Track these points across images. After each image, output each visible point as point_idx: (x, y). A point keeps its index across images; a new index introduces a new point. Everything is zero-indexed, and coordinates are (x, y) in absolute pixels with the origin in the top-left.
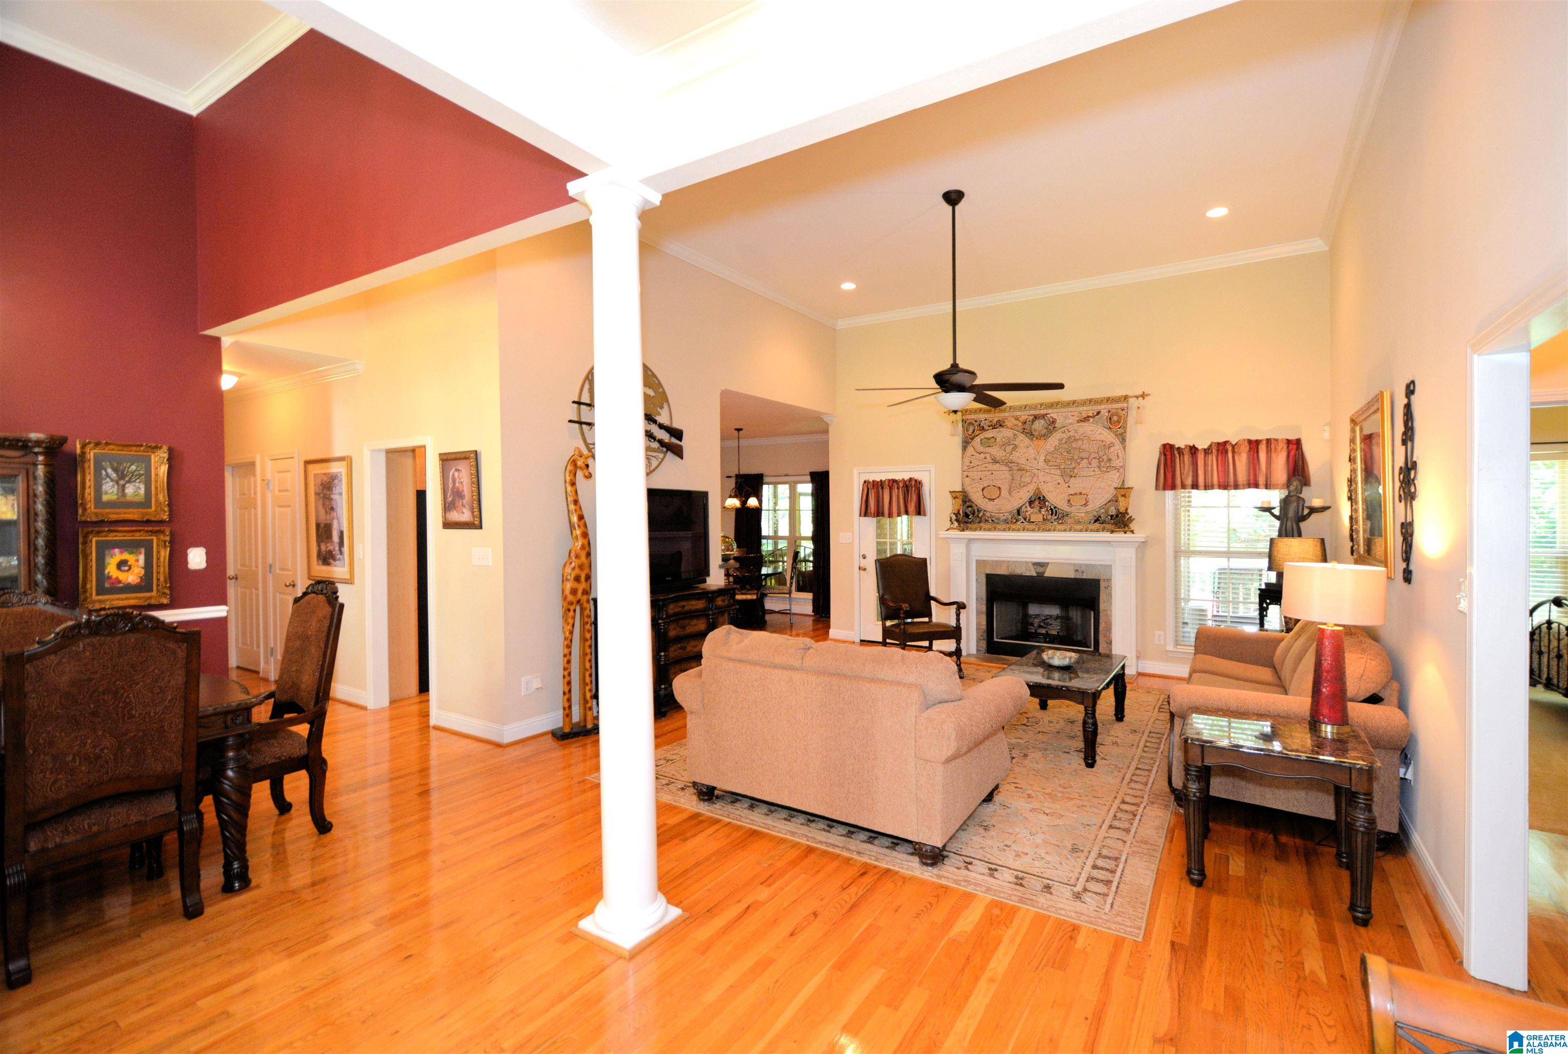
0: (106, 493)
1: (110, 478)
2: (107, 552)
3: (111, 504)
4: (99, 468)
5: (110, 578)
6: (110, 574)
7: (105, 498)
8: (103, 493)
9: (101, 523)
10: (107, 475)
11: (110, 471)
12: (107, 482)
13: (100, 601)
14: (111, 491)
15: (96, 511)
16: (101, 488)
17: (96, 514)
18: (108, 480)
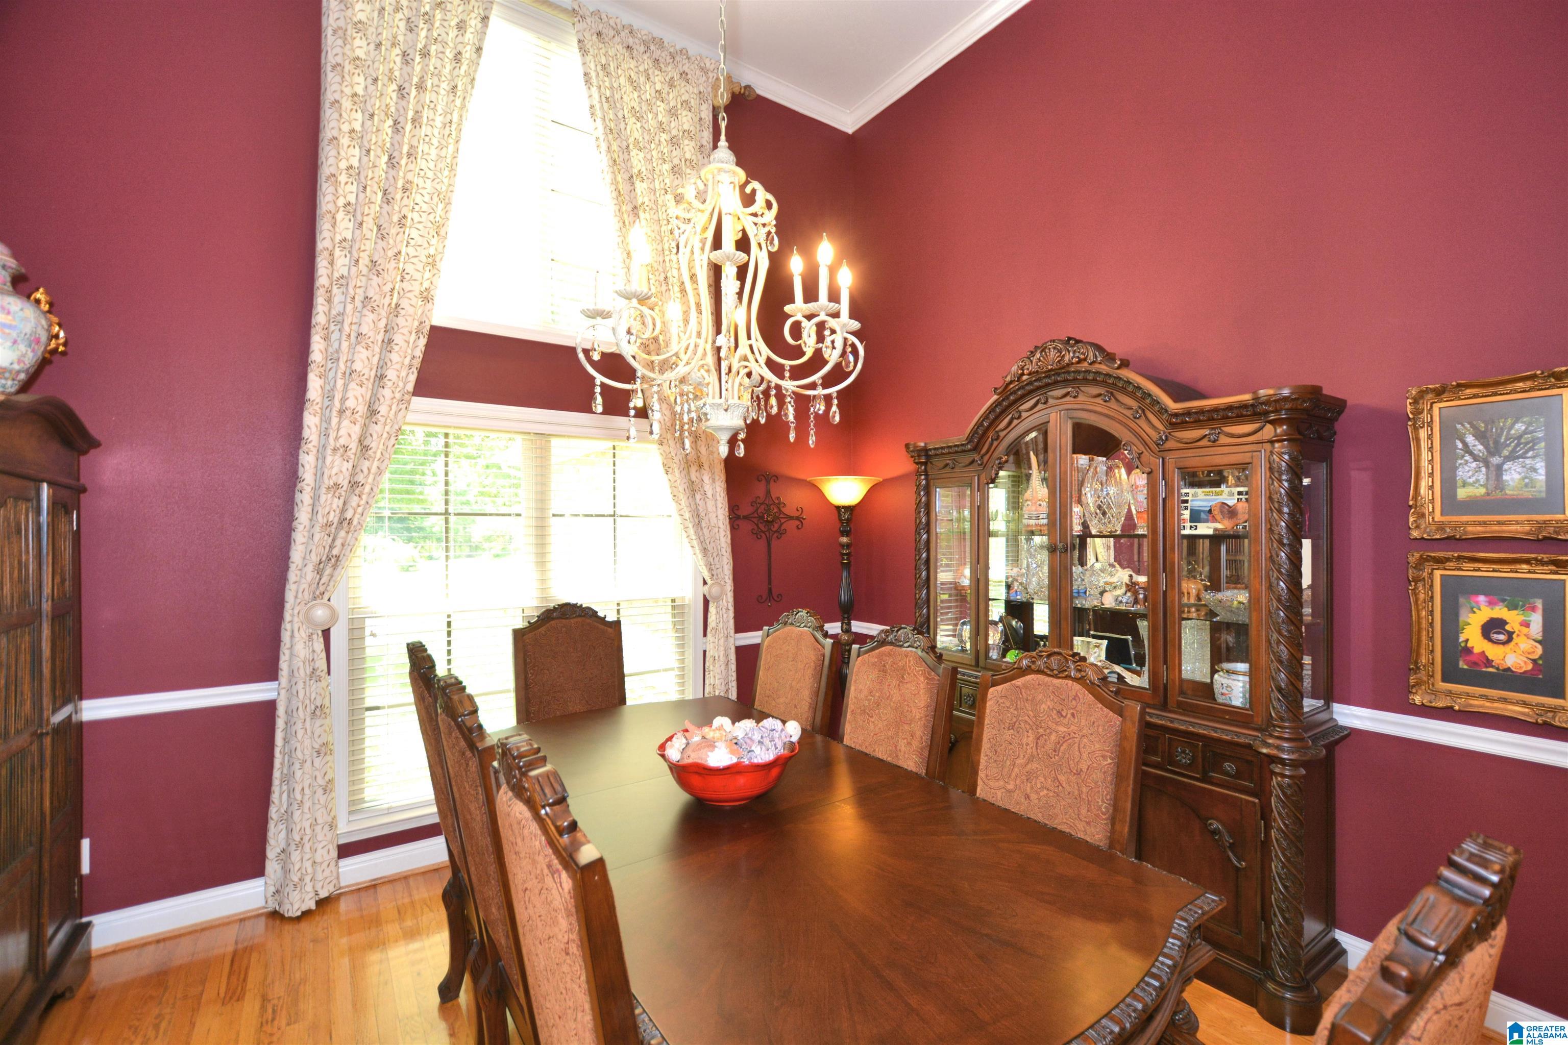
0: (1465, 484)
1: (1471, 453)
2: (1462, 600)
3: (1472, 505)
4: (1449, 435)
5: (1468, 651)
6: (1469, 645)
7: (1462, 493)
8: (1459, 483)
9: (1451, 541)
10: (1467, 449)
11: (1470, 439)
12: (1466, 462)
13: (1449, 693)
14: (1473, 479)
15: (1443, 519)
16: (1455, 476)
17: (1441, 527)
18: (1467, 457)
